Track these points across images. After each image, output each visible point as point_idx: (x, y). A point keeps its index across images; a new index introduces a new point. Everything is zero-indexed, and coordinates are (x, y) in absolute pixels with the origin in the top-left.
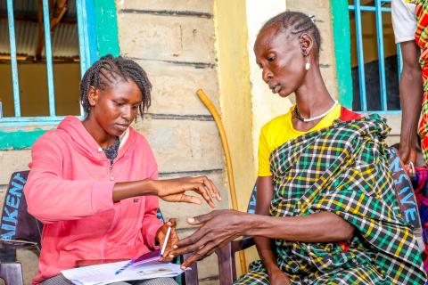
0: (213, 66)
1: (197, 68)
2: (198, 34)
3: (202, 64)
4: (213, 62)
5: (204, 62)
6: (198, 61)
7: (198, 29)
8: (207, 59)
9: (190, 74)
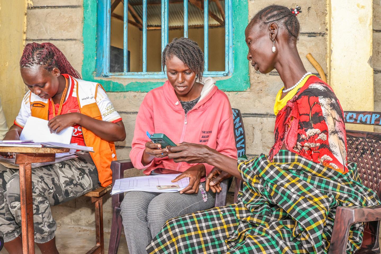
0: (323, 35)
1: (309, 36)
2: (312, 11)
3: (314, 33)
4: (323, 31)
5: (316, 32)
6: (310, 32)
7: (313, 7)
8: (319, 29)
9: (303, 42)
